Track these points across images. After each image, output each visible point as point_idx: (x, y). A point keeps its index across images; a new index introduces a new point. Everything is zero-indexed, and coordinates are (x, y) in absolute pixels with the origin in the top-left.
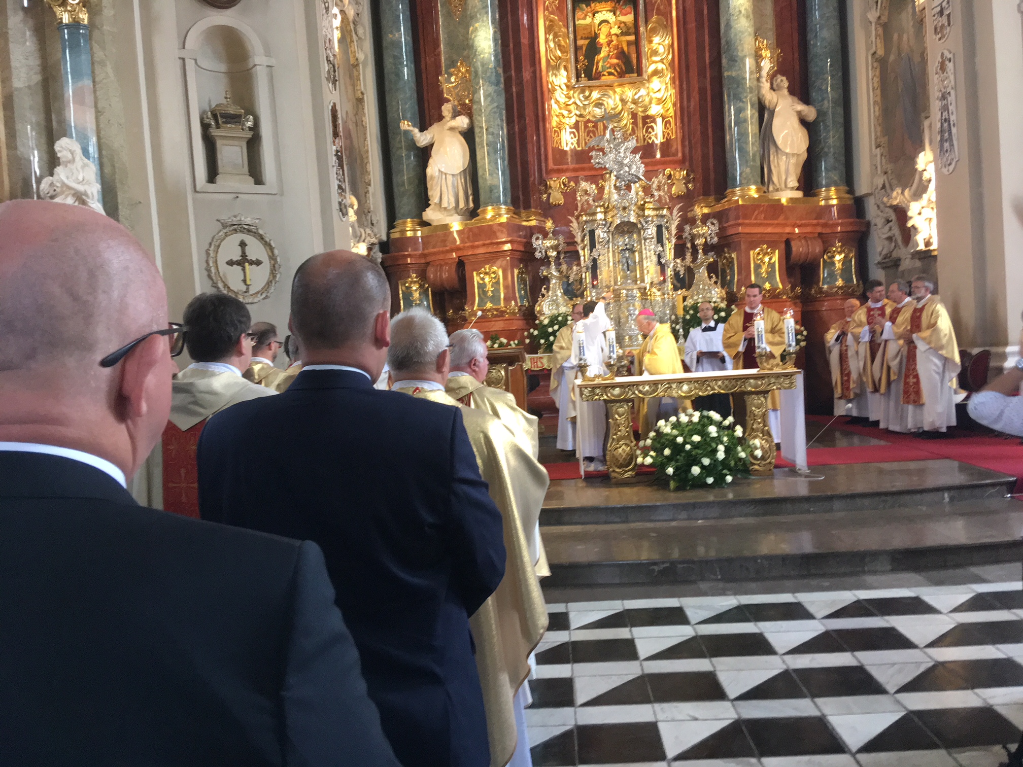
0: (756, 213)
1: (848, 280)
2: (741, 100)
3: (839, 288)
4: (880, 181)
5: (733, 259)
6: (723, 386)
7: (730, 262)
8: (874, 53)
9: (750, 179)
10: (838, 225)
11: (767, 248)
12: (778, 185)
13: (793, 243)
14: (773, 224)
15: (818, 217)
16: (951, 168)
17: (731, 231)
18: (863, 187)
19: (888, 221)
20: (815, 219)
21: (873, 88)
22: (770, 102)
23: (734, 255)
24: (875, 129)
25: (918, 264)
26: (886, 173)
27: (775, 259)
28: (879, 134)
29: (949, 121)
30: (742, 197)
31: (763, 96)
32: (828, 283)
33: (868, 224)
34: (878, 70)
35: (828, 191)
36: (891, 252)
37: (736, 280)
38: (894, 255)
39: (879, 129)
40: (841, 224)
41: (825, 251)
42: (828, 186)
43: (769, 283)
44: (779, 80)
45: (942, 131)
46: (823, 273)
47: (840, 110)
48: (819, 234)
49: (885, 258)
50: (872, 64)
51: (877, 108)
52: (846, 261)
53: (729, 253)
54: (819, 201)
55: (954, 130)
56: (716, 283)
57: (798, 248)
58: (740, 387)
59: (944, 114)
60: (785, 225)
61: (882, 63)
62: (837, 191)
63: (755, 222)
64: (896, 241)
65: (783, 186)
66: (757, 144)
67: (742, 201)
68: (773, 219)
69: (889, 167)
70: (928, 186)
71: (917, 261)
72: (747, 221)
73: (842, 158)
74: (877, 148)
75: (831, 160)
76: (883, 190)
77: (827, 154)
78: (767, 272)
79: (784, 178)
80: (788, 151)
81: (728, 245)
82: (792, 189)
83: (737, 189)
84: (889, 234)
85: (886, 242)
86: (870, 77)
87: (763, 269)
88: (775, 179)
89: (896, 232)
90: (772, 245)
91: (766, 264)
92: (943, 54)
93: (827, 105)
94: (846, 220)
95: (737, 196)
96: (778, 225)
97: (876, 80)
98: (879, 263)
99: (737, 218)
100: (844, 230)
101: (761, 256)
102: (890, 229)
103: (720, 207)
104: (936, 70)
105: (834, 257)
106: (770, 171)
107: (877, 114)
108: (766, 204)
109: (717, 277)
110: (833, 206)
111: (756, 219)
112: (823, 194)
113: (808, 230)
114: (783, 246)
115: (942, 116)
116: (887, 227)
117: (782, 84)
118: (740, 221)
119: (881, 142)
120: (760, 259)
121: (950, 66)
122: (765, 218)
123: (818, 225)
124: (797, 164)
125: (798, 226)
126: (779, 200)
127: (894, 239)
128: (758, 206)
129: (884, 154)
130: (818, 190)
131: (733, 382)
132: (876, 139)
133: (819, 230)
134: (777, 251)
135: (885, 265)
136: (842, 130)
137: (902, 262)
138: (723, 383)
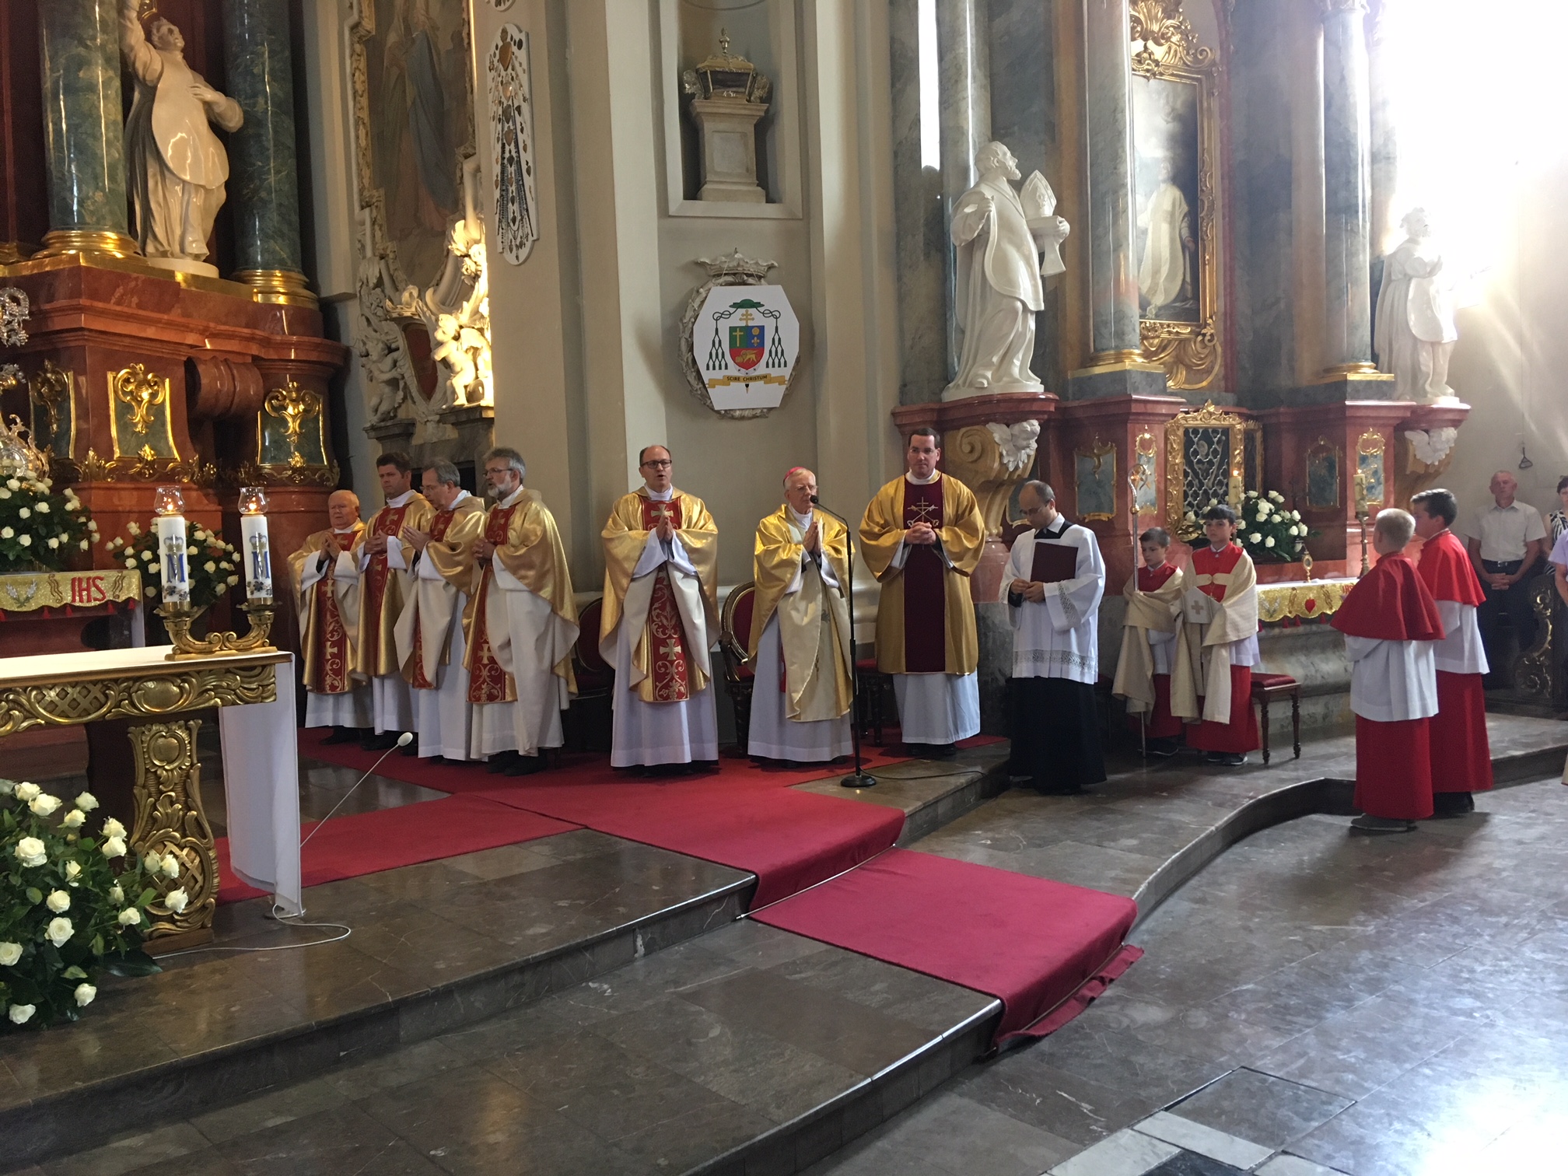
0: (120, 291)
1: (311, 456)
2: (82, 42)
3: (295, 470)
4: (372, 271)
5: (64, 385)
6: (63, 705)
7: (59, 393)
8: (355, 27)
9: (104, 218)
10: (288, 345)
11: (146, 373)
12: (165, 244)
13: (201, 368)
14: (159, 321)
15: (252, 324)
16: (523, 253)
17: (58, 323)
18: (336, 280)
19: (391, 350)
20: (247, 326)
21: (355, 92)
22: (146, 67)
23: (68, 378)
24: (359, 170)
25: (451, 433)
26: (382, 257)
27: (165, 395)
28: (366, 181)
29: (519, 163)
30: (87, 251)
31: (132, 48)
32: (273, 458)
33: (347, 353)
34: (363, 60)
35: (268, 276)
36: (396, 409)
37: (73, 432)
38: (402, 414)
39: (366, 173)
40: (297, 346)
41: (267, 395)
42: (267, 267)
43: (152, 448)
44: (164, 29)
45: (503, 181)
46: (264, 438)
47: (289, 124)
48: (255, 358)
49: (383, 420)
50: (352, 45)
51: (362, 132)
52: (306, 419)
53: (53, 372)
54: (252, 294)
55: (528, 181)
56: (23, 436)
57: (211, 379)
58: (118, 705)
59: (507, 148)
60: (186, 328)
61: (371, 47)
62: (287, 280)
63: (118, 308)
64: (406, 387)
65: (177, 248)
66: (119, 145)
67: (87, 260)
68: (159, 311)
69: (391, 247)
70: (472, 287)
71: (449, 427)
72: (100, 305)
73: (295, 218)
74: (362, 208)
75: (274, 217)
76: (378, 290)
77: (265, 203)
78: (146, 424)
79: (178, 232)
80: (187, 178)
81: (54, 354)
82: (197, 257)
83: (74, 233)
84: (394, 374)
85: (387, 390)
86: (348, 70)
87: (139, 415)
88: (159, 230)
89: (407, 369)
90: (159, 366)
91: (145, 405)
92: (504, 32)
93: (265, 107)
94: (306, 339)
95: (73, 248)
96: (170, 324)
97: (361, 77)
98: (373, 428)
99: (75, 293)
100: (303, 357)
101: (131, 387)
102: (395, 363)
103: (33, 267)
104: (492, 62)
105: (286, 409)
106: (147, 211)
107: (363, 142)
108: (142, 276)
109: (26, 424)
110: (280, 307)
111: (118, 303)
112: (259, 281)
113: (233, 346)
114: (181, 372)
115: (503, 152)
116: (389, 360)
117: (171, 39)
118: (83, 301)
119: (371, 197)
120: (131, 392)
121: (521, 55)
122: (139, 306)
123: (251, 339)
124: (205, 209)
125: (213, 336)
126: (171, 274)
127: (401, 384)
128: (123, 278)
129: (379, 221)
130: (247, 272)
131: (96, 691)
132: (361, 191)
133: (255, 350)
134: (167, 380)
135: (383, 434)
136: (292, 162)
137: (419, 428)
138: (63, 695)
